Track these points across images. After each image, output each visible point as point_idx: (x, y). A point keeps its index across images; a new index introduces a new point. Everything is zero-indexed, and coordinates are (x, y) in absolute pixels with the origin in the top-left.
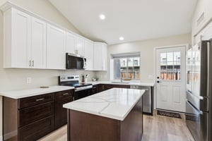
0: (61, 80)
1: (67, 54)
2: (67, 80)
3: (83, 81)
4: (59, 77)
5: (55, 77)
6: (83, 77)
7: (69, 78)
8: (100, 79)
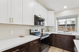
0: (31, 32)
1: (35, 16)
2: (34, 31)
3: (42, 32)
4: (30, 30)
5: (28, 30)
6: (42, 29)
7: (35, 30)
8: (50, 30)
